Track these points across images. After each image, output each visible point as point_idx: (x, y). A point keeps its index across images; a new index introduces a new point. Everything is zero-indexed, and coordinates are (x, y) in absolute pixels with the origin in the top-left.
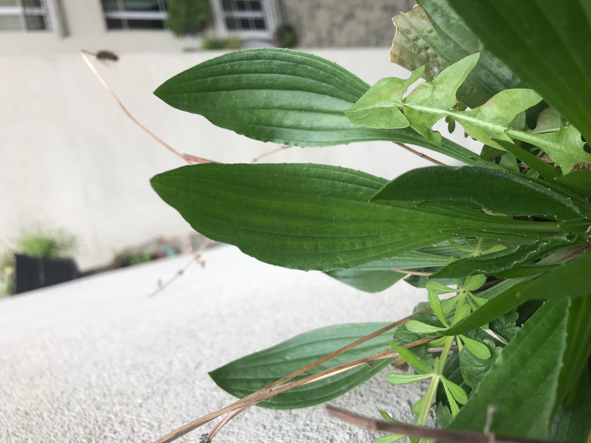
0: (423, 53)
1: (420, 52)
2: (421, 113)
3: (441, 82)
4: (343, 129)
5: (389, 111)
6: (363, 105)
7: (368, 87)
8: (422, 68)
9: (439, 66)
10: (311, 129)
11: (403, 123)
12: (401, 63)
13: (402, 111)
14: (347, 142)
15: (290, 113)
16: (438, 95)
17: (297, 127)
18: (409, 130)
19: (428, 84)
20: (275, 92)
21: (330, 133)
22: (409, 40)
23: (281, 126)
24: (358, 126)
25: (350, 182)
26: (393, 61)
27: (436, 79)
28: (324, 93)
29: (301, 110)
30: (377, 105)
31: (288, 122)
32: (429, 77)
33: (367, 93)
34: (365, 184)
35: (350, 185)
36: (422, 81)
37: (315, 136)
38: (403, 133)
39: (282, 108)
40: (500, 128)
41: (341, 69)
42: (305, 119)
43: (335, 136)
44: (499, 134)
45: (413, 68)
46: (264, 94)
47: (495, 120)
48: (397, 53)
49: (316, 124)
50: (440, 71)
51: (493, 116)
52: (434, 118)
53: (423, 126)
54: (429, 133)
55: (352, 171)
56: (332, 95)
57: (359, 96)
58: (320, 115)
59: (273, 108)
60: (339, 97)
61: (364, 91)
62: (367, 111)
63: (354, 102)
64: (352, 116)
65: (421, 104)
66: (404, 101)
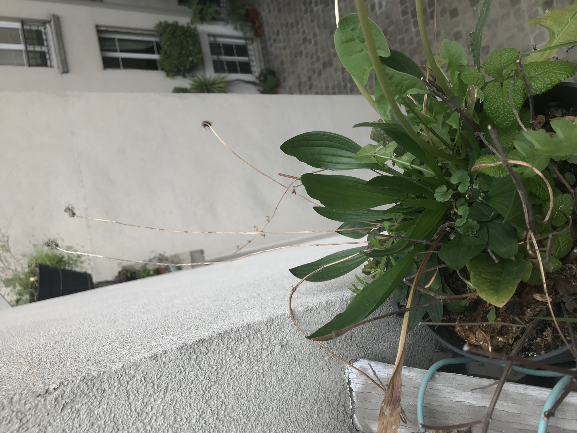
0: (382, 136)
1: (381, 135)
2: (381, 158)
3: (388, 147)
4: (350, 164)
5: (370, 157)
6: (360, 154)
7: (361, 148)
8: (382, 142)
9: (388, 141)
10: (337, 163)
11: (375, 161)
12: (374, 139)
13: (374, 156)
14: (352, 169)
15: (328, 156)
16: (387, 152)
17: (331, 162)
18: (377, 164)
19: (384, 148)
20: (322, 148)
21: (345, 165)
22: (377, 131)
23: (324, 161)
24: (357, 162)
25: (355, 182)
26: (371, 139)
27: (387, 146)
28: (343, 149)
29: (333, 155)
30: (365, 155)
31: (327, 160)
32: (385, 145)
33: (361, 150)
34: (360, 183)
35: (355, 184)
36: (382, 146)
37: (339, 166)
38: (375, 166)
39: (325, 154)
40: (408, 164)
41: (351, 141)
42: (334, 159)
43: (347, 166)
44: (408, 166)
45: (378, 142)
46: (318, 148)
47: (406, 161)
48: (373, 136)
49: (339, 161)
50: (389, 143)
51: (406, 160)
52: (386, 160)
53: (382, 162)
54: (384, 165)
55: (356, 178)
56: (346, 150)
57: (358, 151)
58: (341, 158)
59: (321, 154)
60: (349, 151)
61: (360, 149)
62: (361, 157)
63: (356, 153)
64: (356, 158)
65: (381, 155)
66: (375, 153)
